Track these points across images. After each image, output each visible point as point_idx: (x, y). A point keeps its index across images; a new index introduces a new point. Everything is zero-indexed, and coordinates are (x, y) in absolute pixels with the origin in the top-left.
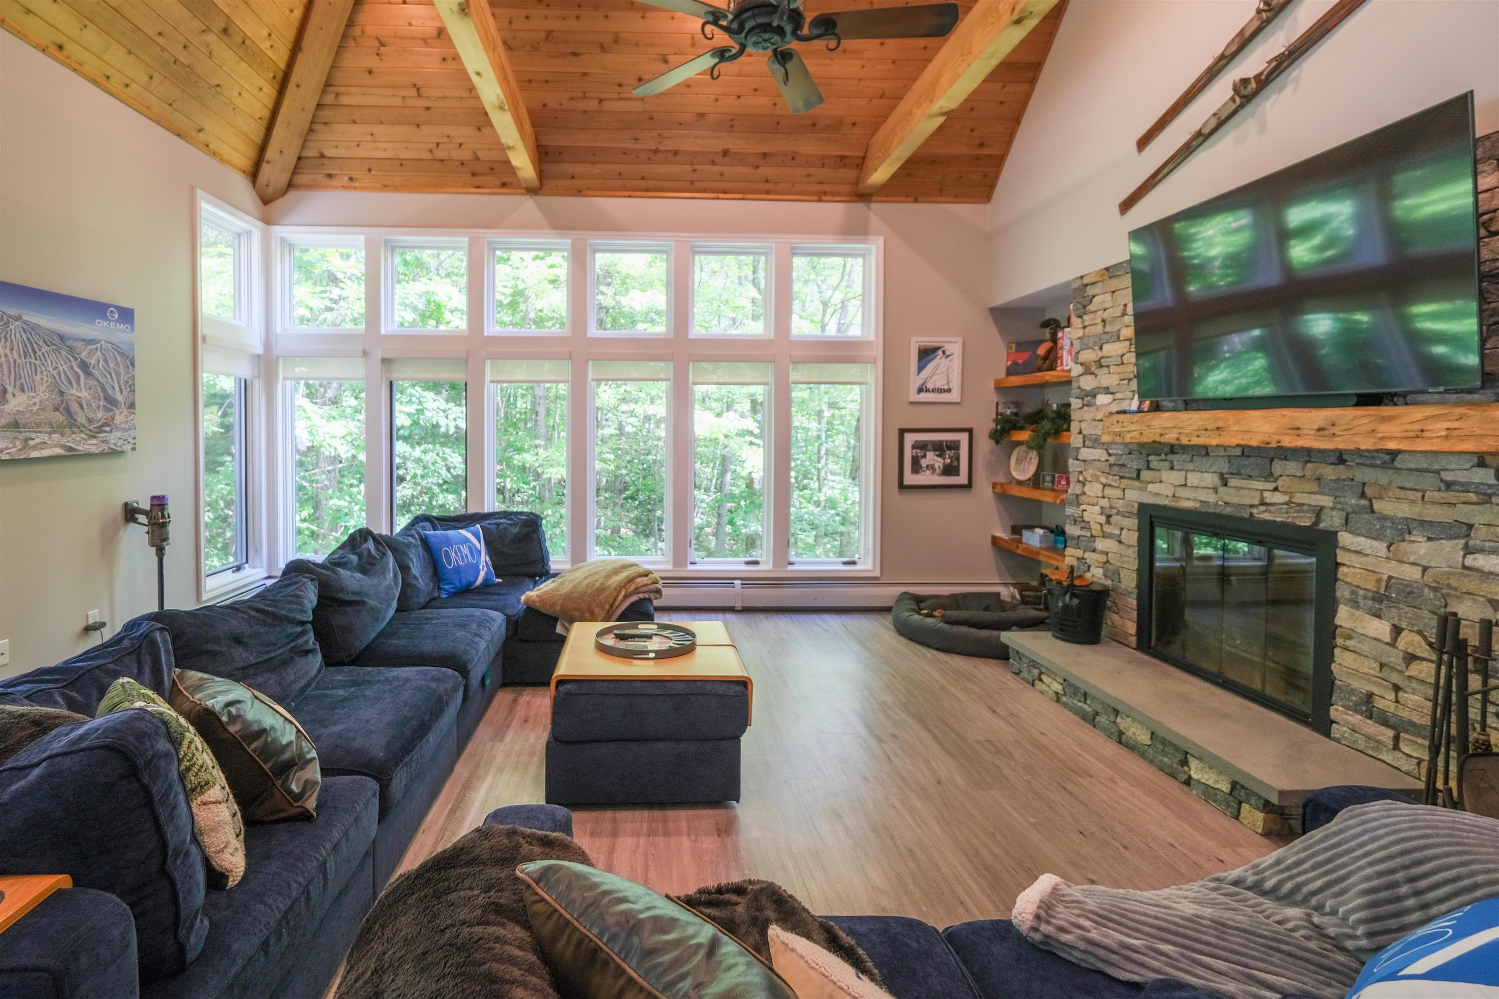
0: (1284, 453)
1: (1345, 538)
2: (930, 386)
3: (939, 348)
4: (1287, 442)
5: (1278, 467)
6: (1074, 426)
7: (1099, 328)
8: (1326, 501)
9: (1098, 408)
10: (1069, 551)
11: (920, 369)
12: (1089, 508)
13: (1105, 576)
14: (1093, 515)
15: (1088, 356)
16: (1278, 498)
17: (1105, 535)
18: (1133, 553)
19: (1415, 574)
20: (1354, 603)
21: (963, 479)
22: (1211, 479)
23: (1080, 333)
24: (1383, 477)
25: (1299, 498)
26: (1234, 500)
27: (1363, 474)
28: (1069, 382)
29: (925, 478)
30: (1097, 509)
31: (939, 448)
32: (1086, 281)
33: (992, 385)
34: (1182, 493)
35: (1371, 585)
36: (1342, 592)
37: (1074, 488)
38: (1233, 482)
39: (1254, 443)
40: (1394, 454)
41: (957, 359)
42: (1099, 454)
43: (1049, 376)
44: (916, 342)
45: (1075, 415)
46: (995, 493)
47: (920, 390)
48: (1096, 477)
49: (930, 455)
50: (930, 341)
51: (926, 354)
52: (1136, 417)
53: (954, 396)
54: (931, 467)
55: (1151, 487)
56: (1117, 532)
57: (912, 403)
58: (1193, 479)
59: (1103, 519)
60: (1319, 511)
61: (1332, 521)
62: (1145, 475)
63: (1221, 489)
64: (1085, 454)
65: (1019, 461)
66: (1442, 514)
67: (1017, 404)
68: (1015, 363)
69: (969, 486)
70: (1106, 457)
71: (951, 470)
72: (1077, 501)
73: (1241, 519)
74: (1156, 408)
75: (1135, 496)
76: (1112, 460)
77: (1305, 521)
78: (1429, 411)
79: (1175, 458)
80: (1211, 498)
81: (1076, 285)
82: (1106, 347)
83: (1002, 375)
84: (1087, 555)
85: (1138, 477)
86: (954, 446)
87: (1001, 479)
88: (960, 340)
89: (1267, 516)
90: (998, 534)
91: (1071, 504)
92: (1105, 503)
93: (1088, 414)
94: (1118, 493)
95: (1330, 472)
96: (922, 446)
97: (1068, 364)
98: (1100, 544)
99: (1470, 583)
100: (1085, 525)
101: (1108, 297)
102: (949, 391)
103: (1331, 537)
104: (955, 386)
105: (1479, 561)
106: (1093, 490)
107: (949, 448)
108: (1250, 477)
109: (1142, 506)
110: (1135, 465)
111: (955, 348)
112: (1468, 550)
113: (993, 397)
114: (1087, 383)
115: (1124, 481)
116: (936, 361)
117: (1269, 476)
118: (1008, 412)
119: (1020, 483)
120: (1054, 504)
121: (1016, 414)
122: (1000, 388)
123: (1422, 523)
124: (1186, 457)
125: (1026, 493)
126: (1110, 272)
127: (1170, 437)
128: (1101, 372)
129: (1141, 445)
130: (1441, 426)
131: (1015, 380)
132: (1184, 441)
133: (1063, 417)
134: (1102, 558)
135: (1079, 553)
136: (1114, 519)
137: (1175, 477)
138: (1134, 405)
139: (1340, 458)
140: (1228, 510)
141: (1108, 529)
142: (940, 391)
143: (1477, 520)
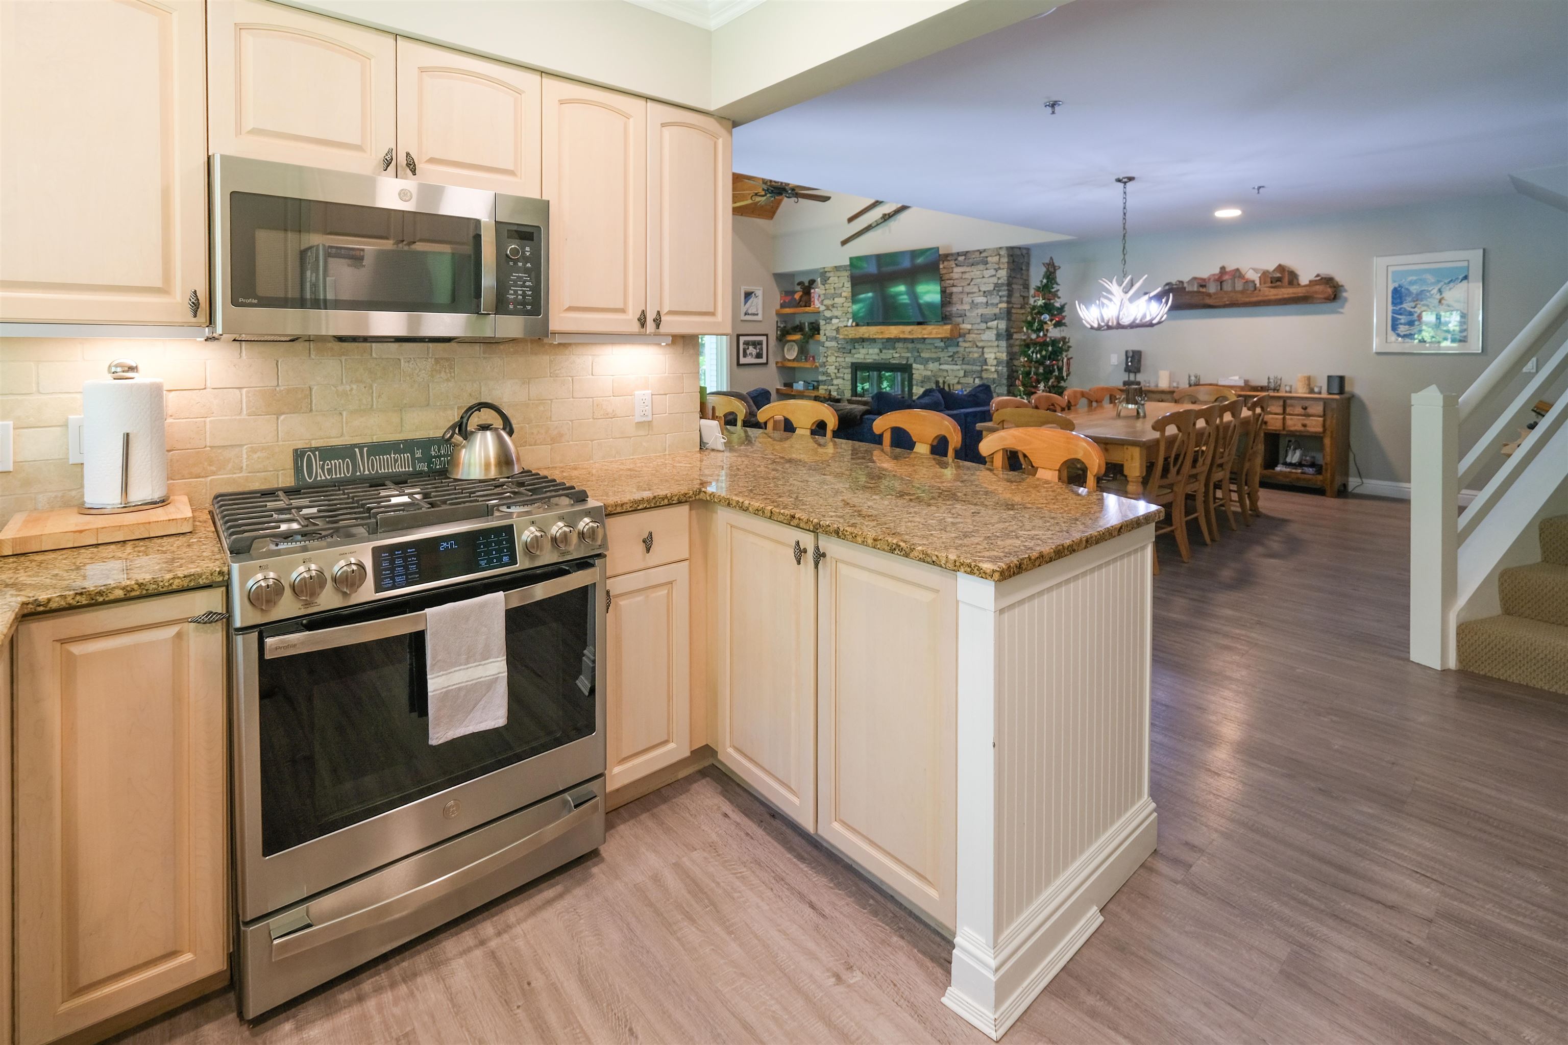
0: (898, 340)
1: (914, 366)
2: (750, 312)
3: (752, 293)
4: (902, 336)
5: (897, 345)
6: (822, 332)
7: (833, 291)
8: (909, 355)
9: (833, 325)
10: (821, 387)
11: (746, 303)
12: (830, 367)
13: (838, 394)
14: (831, 370)
15: (826, 302)
16: (897, 355)
17: (837, 378)
18: (849, 383)
19: (929, 373)
20: (917, 385)
21: (764, 360)
22: (877, 351)
23: (824, 292)
24: (922, 346)
25: (903, 355)
26: (884, 357)
27: (919, 346)
28: (819, 312)
29: (749, 360)
30: (834, 367)
31: (756, 344)
32: (826, 270)
33: (774, 313)
34: (867, 357)
35: (920, 379)
36: (914, 382)
37: (822, 360)
38: (883, 351)
39: (892, 337)
40: (925, 339)
41: (760, 297)
42: (834, 344)
43: (807, 309)
44: (744, 288)
45: (822, 328)
46: (778, 367)
47: (746, 314)
48: (833, 354)
49: (751, 348)
50: (749, 288)
51: (748, 295)
52: (853, 328)
53: (759, 318)
54: (751, 354)
55: (855, 356)
56: (842, 375)
57: (742, 321)
58: (871, 351)
59: (836, 371)
60: (908, 358)
61: (911, 361)
62: (853, 351)
63: (880, 354)
64: (828, 344)
65: (789, 350)
66: (934, 356)
67: (785, 322)
68: (784, 302)
69: (767, 363)
70: (836, 345)
71: (759, 356)
72: (824, 365)
73: (886, 364)
74: (857, 325)
75: (849, 360)
76: (839, 346)
77: (904, 362)
78: (933, 327)
79: (864, 344)
80: (876, 357)
81: (822, 271)
82: (836, 299)
83: (778, 307)
84: (829, 388)
85: (850, 352)
86: (760, 343)
87: (779, 360)
88: (762, 288)
89: (894, 362)
90: (779, 387)
91: (821, 366)
92: (837, 364)
93: (829, 327)
94: (842, 359)
95: (910, 346)
96: (747, 343)
97: (817, 304)
98: (835, 382)
99: (940, 374)
100: (828, 375)
101: (836, 278)
102: (757, 314)
103: (911, 365)
104: (760, 312)
105: (944, 367)
106: (831, 359)
107: (759, 344)
108: (889, 349)
109: (853, 364)
110: (849, 348)
111: (759, 293)
112: (940, 364)
113: (775, 319)
114: (828, 314)
115: (845, 355)
116: (752, 299)
117: (894, 348)
118: (782, 326)
119: (789, 360)
120: (812, 368)
121: (785, 327)
122: (778, 314)
123: (931, 359)
124: (868, 343)
125: (795, 365)
126: (837, 268)
127: (866, 336)
128: (834, 310)
129: (852, 339)
130: (934, 331)
131: (787, 311)
132: (871, 337)
133: (815, 329)
134: (837, 387)
135: (826, 387)
136: (840, 371)
137: (863, 351)
138: (849, 324)
139: (912, 341)
140: (883, 361)
141: (838, 375)
142: (754, 314)
143: (941, 356)
